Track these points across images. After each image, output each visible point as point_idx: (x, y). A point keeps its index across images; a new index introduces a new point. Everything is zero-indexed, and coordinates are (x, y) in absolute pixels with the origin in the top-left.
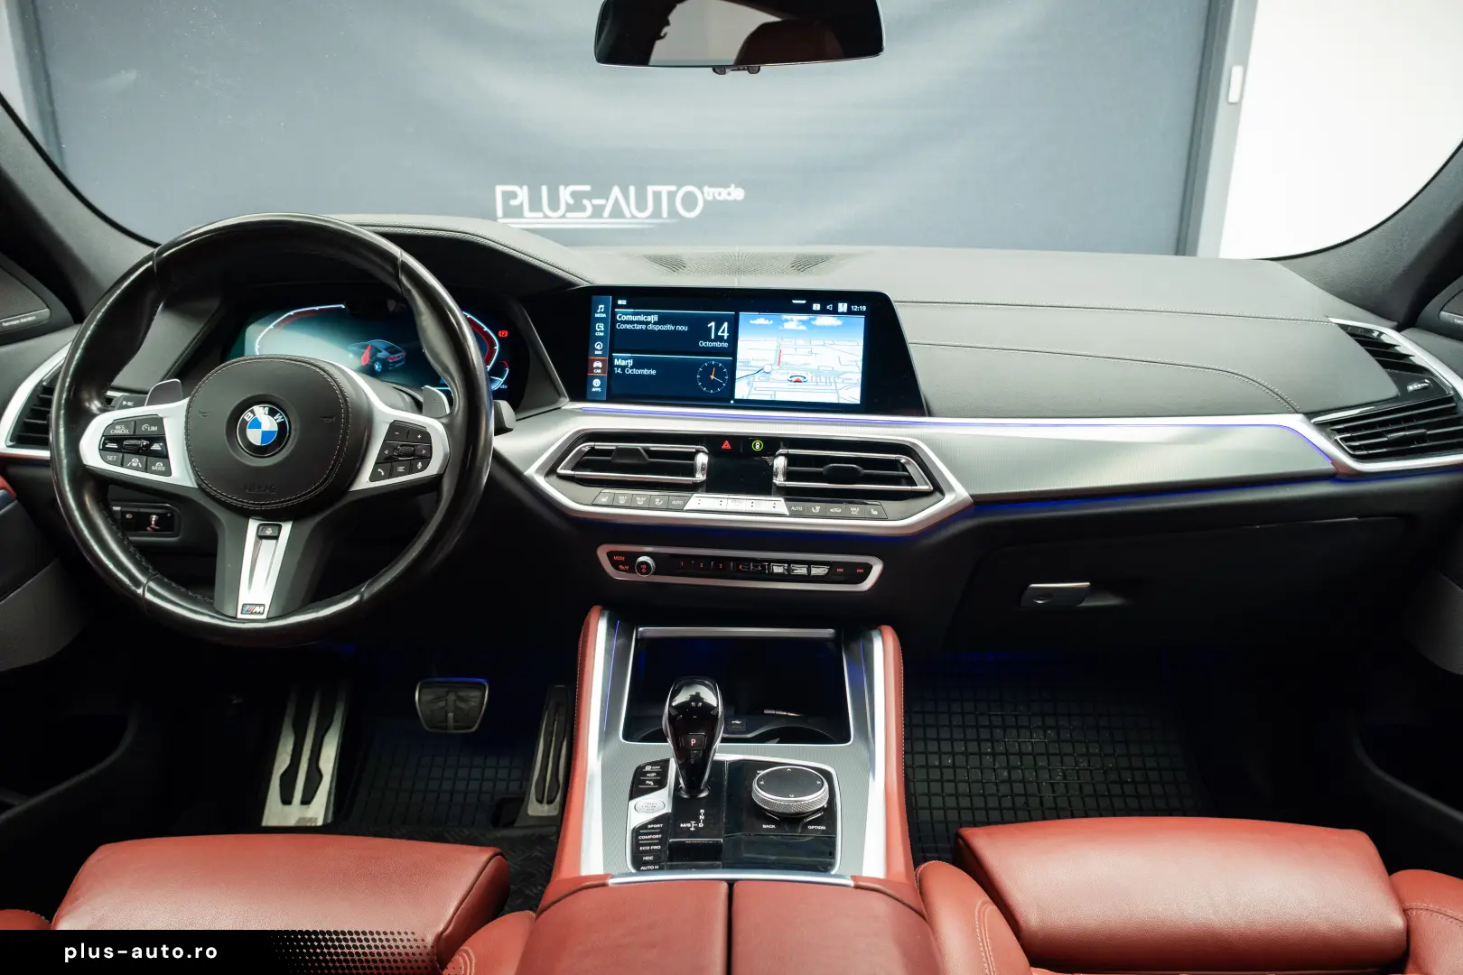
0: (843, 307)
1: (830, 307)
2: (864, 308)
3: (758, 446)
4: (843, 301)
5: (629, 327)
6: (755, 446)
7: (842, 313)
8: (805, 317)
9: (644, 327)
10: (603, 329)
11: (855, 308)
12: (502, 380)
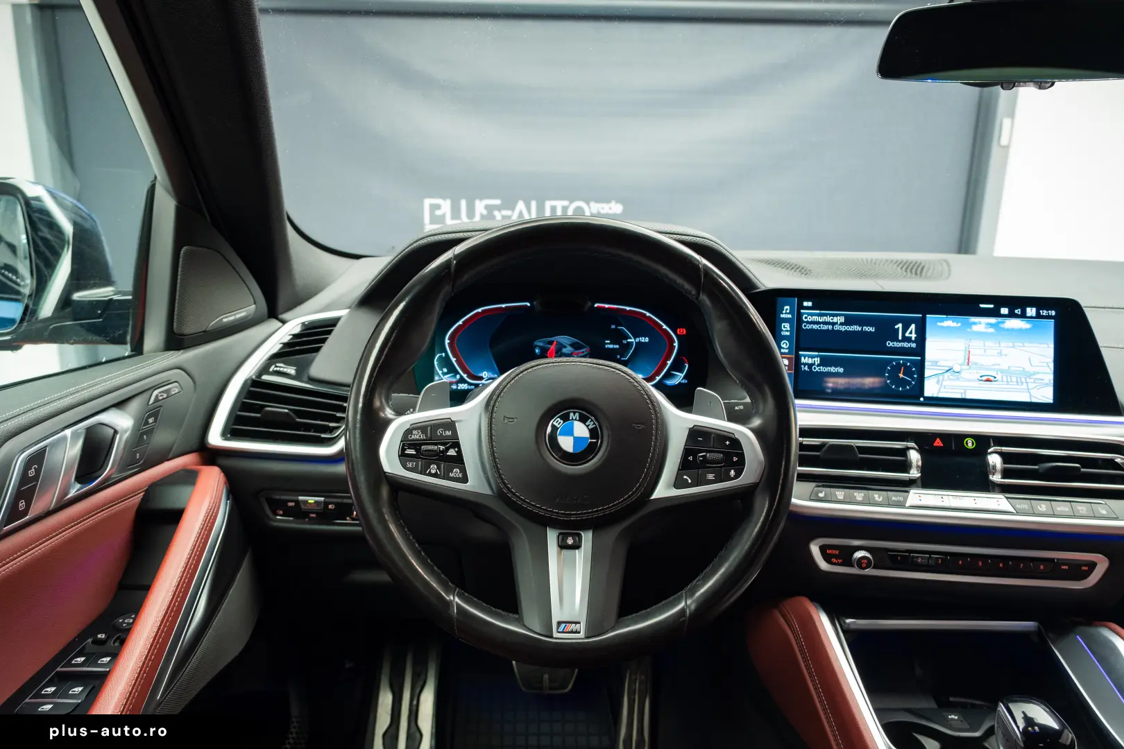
0: (1031, 311)
1: (1018, 311)
2: (1053, 313)
3: (970, 444)
4: (1031, 306)
5: (815, 327)
6: (967, 443)
7: (1031, 317)
8: (993, 320)
9: (830, 327)
10: (789, 329)
11: (1044, 313)
12: (682, 375)
